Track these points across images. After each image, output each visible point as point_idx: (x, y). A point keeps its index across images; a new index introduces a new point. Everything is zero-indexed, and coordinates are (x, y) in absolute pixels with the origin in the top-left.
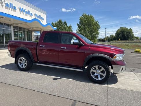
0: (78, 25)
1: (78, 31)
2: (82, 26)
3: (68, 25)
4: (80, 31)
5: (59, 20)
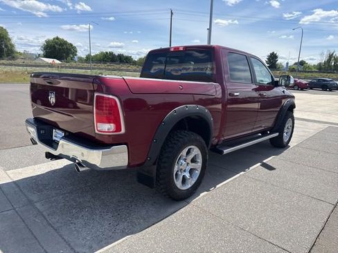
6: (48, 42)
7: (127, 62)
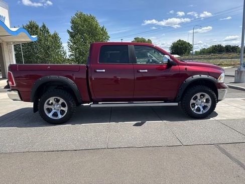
0: (68, 31)
1: (72, 44)
2: (76, 34)
3: (52, 33)
4: (75, 43)
5: (30, 23)
6: (173, 44)
7: (233, 51)
